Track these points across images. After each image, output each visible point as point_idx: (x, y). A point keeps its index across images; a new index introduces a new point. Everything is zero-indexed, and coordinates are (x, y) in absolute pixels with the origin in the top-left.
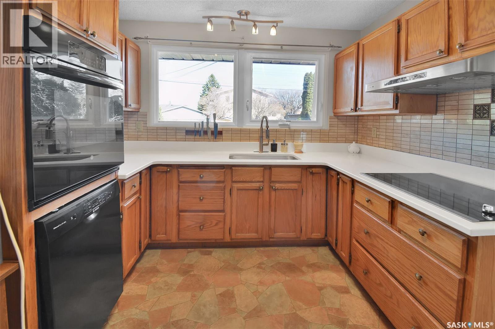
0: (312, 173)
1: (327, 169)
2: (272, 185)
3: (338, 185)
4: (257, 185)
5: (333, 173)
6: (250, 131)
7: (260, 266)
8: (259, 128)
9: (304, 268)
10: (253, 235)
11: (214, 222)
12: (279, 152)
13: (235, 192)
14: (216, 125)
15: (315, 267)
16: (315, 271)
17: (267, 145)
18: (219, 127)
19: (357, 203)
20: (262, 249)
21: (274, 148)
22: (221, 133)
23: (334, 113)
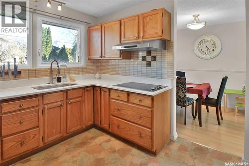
0: (87, 90)
1: (94, 87)
2: (68, 101)
3: (101, 93)
4: (60, 103)
5: (98, 89)
6: (42, 70)
7: (67, 151)
8: (50, 68)
9: (89, 141)
10: (59, 136)
11: (32, 136)
12: (63, 82)
13: (46, 111)
14: (16, 67)
15: (93, 138)
16: (94, 140)
17: (55, 78)
18: (19, 68)
19: (112, 98)
20: (62, 143)
21: (59, 80)
22: (20, 73)
23: (89, 58)
